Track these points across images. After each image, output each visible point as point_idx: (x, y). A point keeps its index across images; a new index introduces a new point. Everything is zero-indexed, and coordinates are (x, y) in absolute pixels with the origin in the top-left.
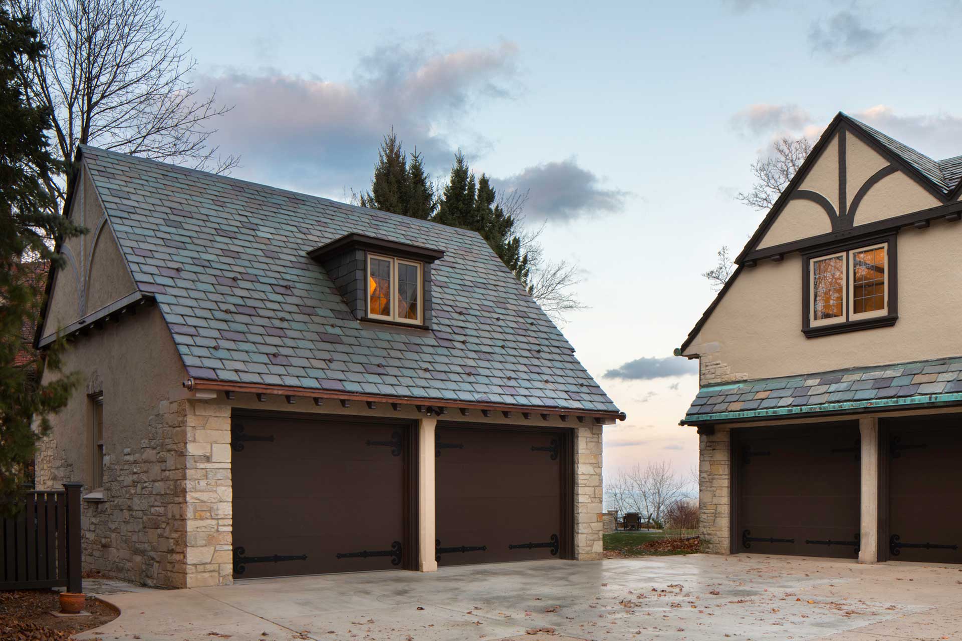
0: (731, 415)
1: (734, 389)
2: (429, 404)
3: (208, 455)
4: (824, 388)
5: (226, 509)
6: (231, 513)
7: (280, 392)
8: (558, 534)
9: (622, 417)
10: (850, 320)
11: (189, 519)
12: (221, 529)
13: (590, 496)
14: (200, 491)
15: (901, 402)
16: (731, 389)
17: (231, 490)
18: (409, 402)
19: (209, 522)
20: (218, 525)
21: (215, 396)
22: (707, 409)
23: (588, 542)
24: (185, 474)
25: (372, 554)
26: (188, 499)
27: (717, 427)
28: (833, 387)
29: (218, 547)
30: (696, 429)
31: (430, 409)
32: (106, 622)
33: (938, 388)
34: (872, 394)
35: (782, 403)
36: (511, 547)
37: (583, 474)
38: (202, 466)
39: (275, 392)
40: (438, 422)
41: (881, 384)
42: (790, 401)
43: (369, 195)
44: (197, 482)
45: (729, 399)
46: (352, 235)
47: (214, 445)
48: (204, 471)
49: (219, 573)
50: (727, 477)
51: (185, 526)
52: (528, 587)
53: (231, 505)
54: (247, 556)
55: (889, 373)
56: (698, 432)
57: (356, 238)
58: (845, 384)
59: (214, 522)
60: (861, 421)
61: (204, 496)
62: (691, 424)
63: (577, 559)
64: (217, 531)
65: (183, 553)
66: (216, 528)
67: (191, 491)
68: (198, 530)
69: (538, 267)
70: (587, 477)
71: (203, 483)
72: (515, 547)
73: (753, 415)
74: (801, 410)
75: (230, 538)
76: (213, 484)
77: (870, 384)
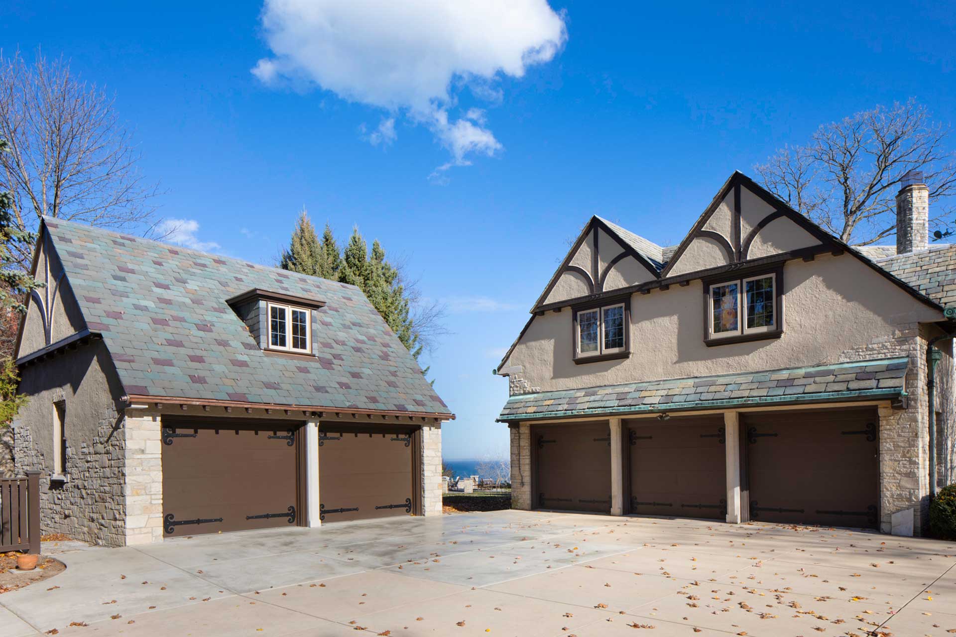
0: (528, 416)
1: (531, 398)
2: (314, 410)
3: (143, 448)
4: (587, 399)
5: (158, 488)
6: (161, 490)
7: (198, 403)
8: (411, 498)
9: (453, 417)
10: (603, 353)
11: (128, 496)
12: (153, 502)
13: (432, 471)
14: (136, 475)
15: (633, 409)
16: (529, 398)
17: (161, 473)
18: (296, 409)
19: (144, 497)
20: (151, 499)
21: (147, 407)
22: (513, 411)
23: (432, 503)
24: (124, 463)
25: (274, 516)
26: (127, 481)
27: (521, 423)
28: (592, 398)
29: (151, 516)
30: (507, 424)
31: (314, 413)
32: (53, 576)
33: (656, 400)
34: (616, 403)
35: (560, 408)
36: (378, 508)
37: (428, 456)
38: (139, 456)
39: (194, 403)
40: (320, 422)
41: (621, 397)
42: (566, 407)
43: (288, 253)
44: (134, 468)
45: (528, 404)
46: (256, 290)
47: (148, 441)
48: (139, 460)
49: (152, 534)
50: (528, 457)
51: (124, 501)
52: (381, 536)
53: (161, 484)
54: (176, 520)
55: (626, 389)
56: (509, 427)
57: (258, 292)
58: (599, 396)
59: (148, 497)
60: (610, 421)
61: (140, 479)
62: (503, 421)
63: (424, 515)
64: (151, 503)
65: (123, 520)
66: (149, 501)
67: (130, 475)
68: (135, 503)
69: (419, 304)
70: (430, 458)
71: (139, 469)
72: (380, 508)
73: (542, 416)
74: (572, 413)
75: (161, 509)
76: (147, 469)
77: (615, 396)
